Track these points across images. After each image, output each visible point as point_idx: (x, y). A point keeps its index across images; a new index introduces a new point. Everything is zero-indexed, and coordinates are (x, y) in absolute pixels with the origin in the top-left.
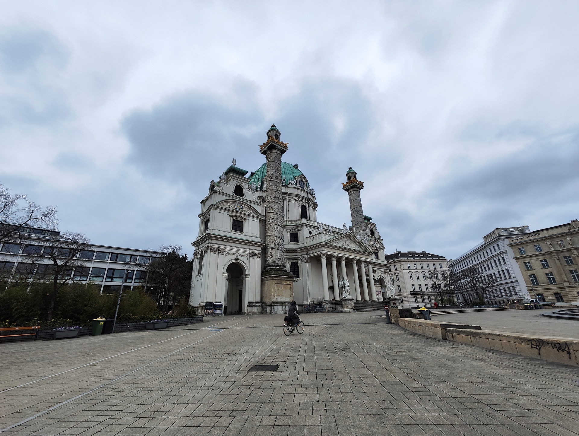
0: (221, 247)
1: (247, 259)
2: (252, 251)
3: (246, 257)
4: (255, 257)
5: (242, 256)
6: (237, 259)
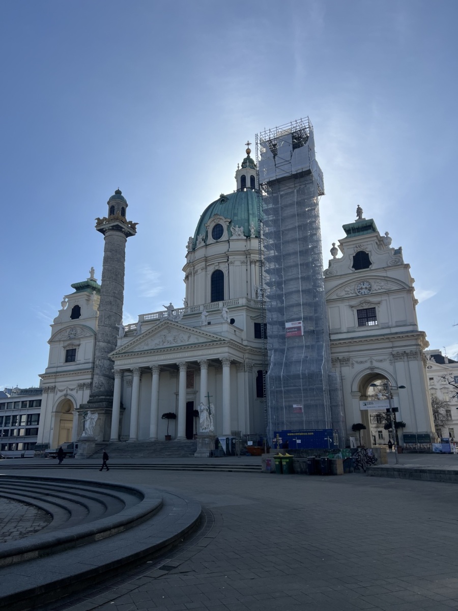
0: (51, 385)
2: (80, 382)
3: (76, 390)
4: (85, 387)
5: (72, 390)
6: (66, 395)
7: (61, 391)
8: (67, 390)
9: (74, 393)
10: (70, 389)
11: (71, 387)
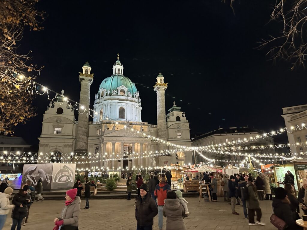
0: (46, 143)
1: (63, 148)
2: (65, 144)
3: (62, 147)
4: (68, 146)
5: (60, 147)
6: (56, 149)
7: (53, 147)
8: (56, 147)
9: (61, 148)
10: (58, 146)
11: (59, 146)
